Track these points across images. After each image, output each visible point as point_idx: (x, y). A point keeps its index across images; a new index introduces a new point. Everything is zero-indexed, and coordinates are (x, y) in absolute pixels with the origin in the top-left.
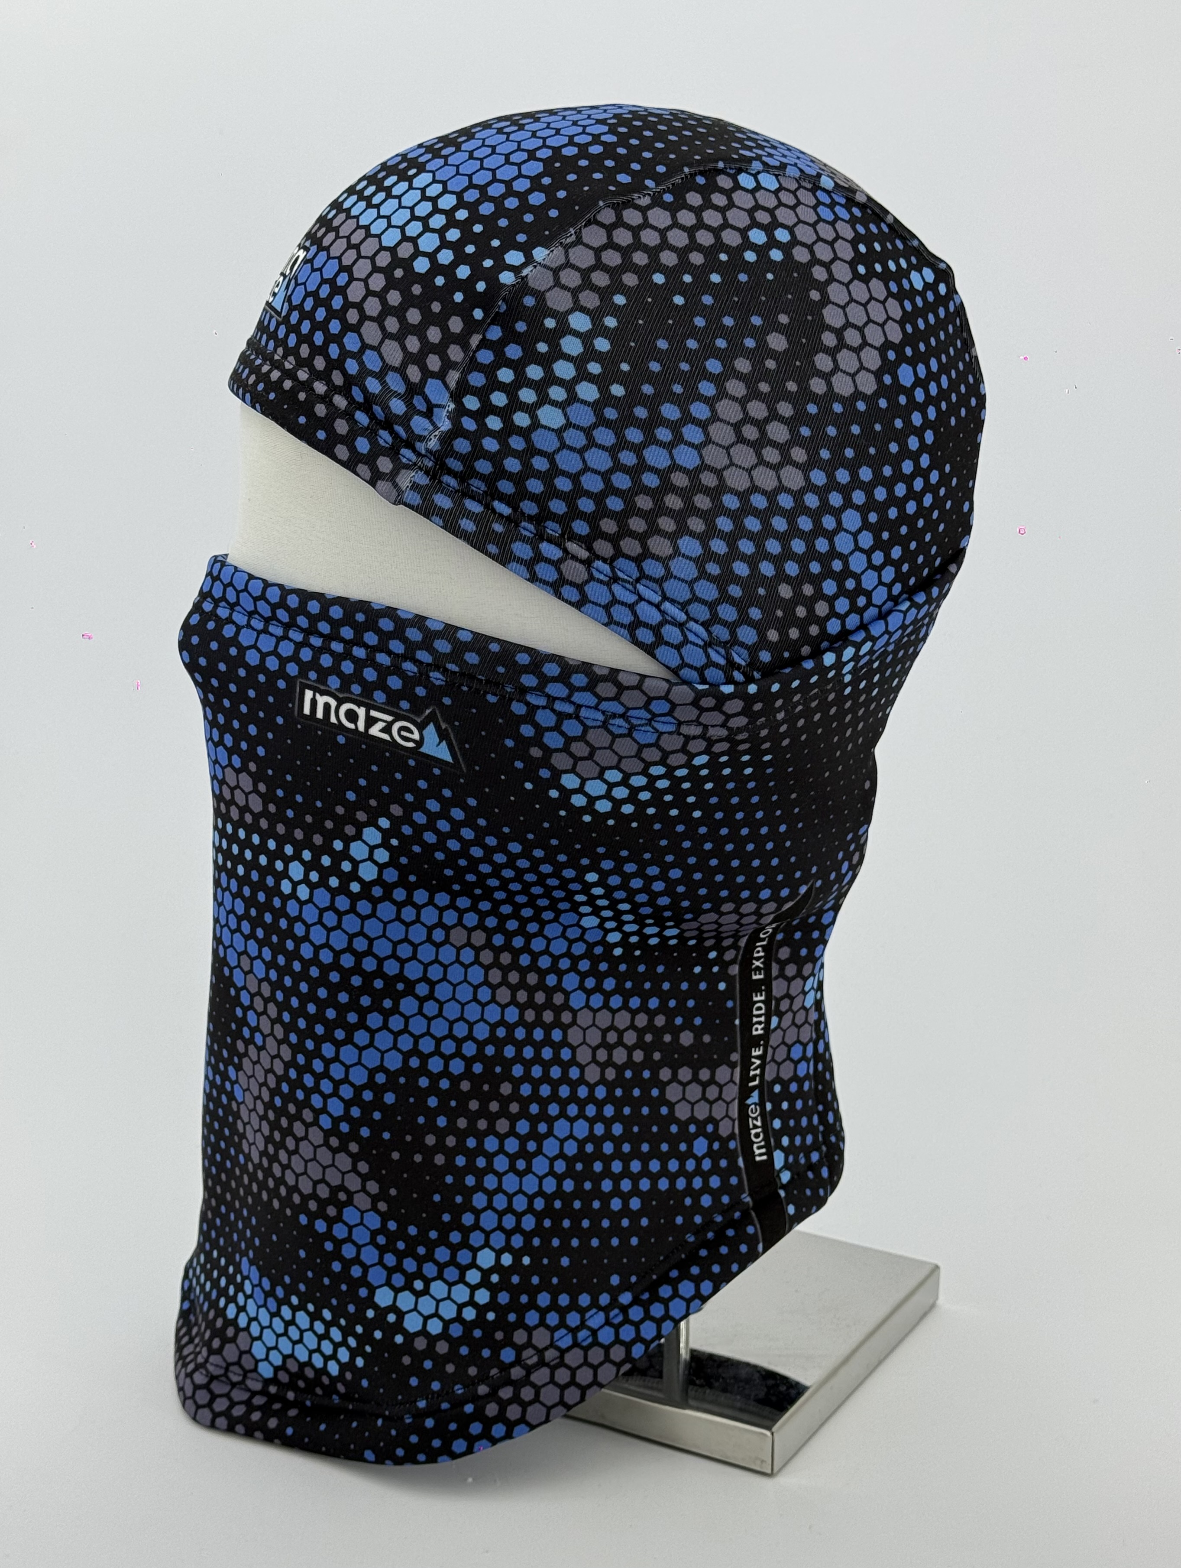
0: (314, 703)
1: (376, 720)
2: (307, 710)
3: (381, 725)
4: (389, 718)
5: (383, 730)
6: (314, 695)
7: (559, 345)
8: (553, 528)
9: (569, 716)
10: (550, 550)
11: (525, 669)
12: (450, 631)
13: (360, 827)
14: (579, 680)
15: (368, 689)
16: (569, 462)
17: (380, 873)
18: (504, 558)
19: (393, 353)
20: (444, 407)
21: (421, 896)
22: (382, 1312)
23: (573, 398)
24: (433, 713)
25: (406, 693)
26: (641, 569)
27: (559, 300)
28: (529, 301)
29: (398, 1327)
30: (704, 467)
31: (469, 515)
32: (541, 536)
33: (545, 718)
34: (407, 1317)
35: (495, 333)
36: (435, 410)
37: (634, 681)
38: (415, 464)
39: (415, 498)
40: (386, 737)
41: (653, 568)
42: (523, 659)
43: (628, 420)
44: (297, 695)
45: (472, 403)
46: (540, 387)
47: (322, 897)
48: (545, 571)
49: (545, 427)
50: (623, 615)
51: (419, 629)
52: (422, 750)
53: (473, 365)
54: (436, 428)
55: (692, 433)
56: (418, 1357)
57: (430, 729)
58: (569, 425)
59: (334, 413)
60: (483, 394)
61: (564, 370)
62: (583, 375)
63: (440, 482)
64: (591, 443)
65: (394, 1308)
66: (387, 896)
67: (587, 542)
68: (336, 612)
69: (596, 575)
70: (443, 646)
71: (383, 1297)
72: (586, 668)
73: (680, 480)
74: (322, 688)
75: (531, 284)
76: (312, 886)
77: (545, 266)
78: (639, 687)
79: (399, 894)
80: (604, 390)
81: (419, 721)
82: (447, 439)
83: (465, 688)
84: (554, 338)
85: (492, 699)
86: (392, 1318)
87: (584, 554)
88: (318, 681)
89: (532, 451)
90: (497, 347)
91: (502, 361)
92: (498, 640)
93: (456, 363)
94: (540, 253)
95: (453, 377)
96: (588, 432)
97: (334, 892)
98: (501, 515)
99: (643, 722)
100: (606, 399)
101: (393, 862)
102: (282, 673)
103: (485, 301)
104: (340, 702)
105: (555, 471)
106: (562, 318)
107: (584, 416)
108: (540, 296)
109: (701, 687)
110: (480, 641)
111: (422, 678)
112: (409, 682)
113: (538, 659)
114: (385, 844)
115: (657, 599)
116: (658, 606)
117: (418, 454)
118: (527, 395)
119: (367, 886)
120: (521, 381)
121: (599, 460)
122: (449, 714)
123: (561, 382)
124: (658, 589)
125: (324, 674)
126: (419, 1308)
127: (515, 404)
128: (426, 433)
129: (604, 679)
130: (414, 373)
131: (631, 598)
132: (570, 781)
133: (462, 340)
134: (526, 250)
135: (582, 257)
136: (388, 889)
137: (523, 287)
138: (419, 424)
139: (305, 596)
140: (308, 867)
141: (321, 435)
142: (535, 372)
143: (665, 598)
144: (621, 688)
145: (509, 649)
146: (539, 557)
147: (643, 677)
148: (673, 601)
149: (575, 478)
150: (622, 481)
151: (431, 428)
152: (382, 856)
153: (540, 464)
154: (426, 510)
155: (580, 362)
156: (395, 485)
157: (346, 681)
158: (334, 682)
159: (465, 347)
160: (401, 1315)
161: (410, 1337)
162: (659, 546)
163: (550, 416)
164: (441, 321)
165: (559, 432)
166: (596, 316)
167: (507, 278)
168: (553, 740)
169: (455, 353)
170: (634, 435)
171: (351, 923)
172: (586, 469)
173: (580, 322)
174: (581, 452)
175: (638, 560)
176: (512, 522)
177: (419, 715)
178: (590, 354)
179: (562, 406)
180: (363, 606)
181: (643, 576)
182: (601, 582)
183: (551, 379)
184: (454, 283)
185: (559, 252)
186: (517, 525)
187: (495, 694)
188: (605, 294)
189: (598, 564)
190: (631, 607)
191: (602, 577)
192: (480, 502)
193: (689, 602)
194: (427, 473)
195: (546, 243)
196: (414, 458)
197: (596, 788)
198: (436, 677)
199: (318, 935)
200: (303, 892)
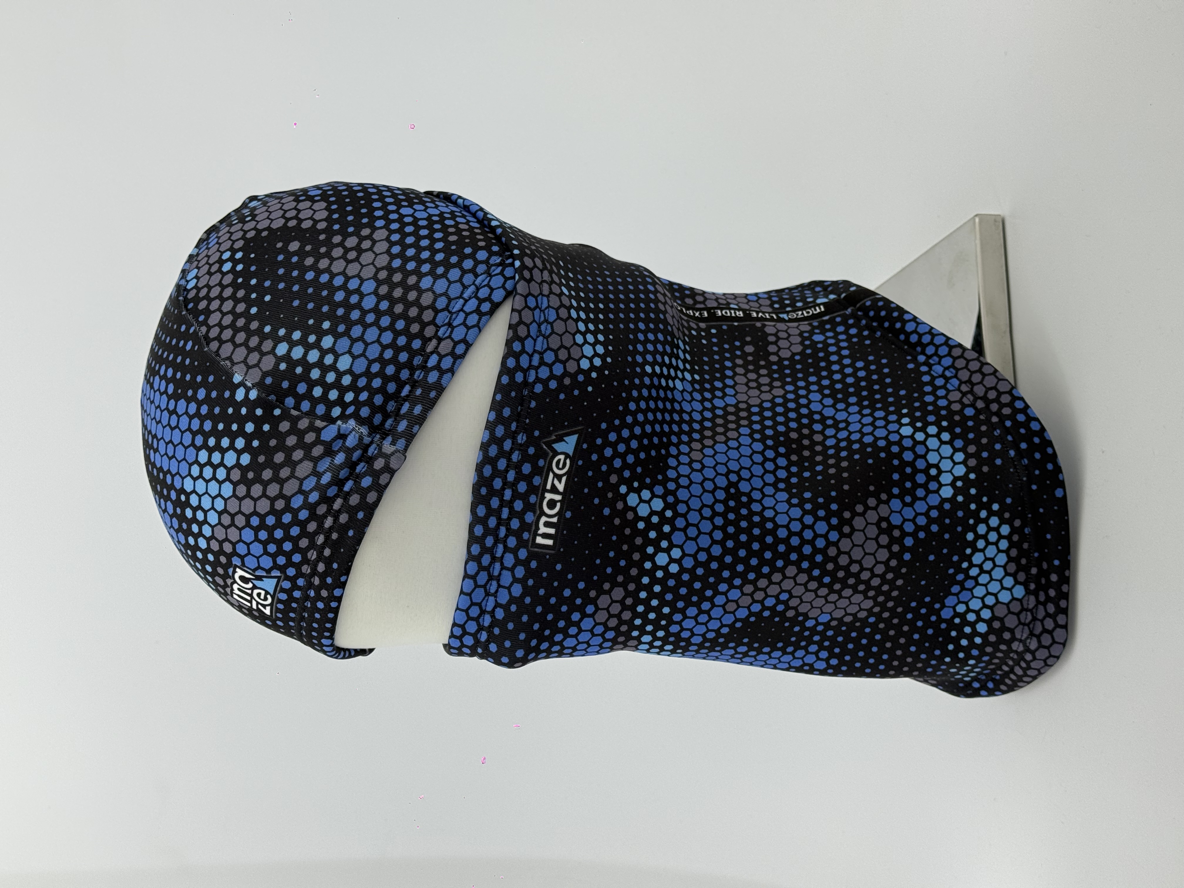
0: (545, 536)
1: (553, 485)
2: (550, 542)
3: (556, 482)
4: (551, 475)
5: (560, 481)
6: (540, 535)
7: (297, 360)
8: (417, 360)
9: (542, 358)
10: (433, 361)
11: (512, 378)
12: (490, 426)
13: (628, 508)
14: (517, 346)
15: (533, 489)
16: (374, 351)
17: (658, 497)
18: (440, 389)
19: (304, 469)
20: (339, 426)
21: (672, 474)
22: (957, 491)
23: (332, 350)
24: (544, 443)
25: (533, 460)
26: (443, 310)
27: (268, 363)
28: (269, 381)
29: (964, 478)
30: (375, 278)
31: (411, 409)
32: (423, 367)
33: (544, 373)
34: (956, 475)
35: (290, 401)
36: (342, 432)
37: (516, 315)
38: (378, 445)
39: (401, 443)
40: (564, 479)
41: (441, 303)
42: (505, 380)
43: (345, 319)
44: (540, 550)
45: (336, 412)
46: (325, 369)
47: (678, 538)
48: (446, 363)
49: (351, 366)
50: (473, 319)
51: (489, 446)
52: (571, 454)
53: (311, 413)
54: (353, 429)
55: (353, 284)
56: (981, 462)
57: (556, 446)
58: (349, 352)
59: (346, 508)
60: (330, 405)
61: (313, 356)
62: (317, 345)
63: (390, 430)
64: (361, 339)
65: (953, 484)
66: (673, 493)
67: (426, 341)
68: (481, 511)
69: (447, 335)
70: (500, 431)
71: (947, 492)
72: (509, 343)
73: (384, 290)
74: (533, 528)
75: (257, 380)
76: (671, 546)
77: (246, 374)
78: (519, 312)
79: (671, 486)
80: (326, 333)
81: (551, 454)
82: (361, 421)
83: (527, 421)
84: (292, 363)
85: (533, 404)
86: (959, 484)
87: (434, 342)
88: (529, 531)
89: (367, 373)
90: (299, 399)
91: (308, 395)
92: (494, 395)
93: (310, 422)
94: (237, 378)
95: (319, 423)
96: (354, 341)
97: (674, 529)
98: (410, 392)
99: (542, 315)
100: (332, 331)
101: (650, 488)
102: (525, 563)
103: (268, 408)
104: (543, 513)
105: (380, 359)
106: (279, 360)
107: (344, 344)
108: (265, 374)
109: (517, 277)
110: (496, 406)
111: (522, 448)
112: (525, 458)
113: (504, 369)
114: (638, 491)
115: (461, 301)
116: (466, 301)
117: (372, 442)
118: (331, 377)
119: (667, 506)
120: (321, 382)
121: (372, 334)
122: (546, 433)
123: (322, 357)
124: (455, 301)
125: (525, 526)
126: (949, 469)
127: (337, 384)
128: (357, 435)
129: (515, 332)
130: (318, 451)
131: (462, 315)
132: (585, 364)
133: (294, 421)
134: (234, 388)
135: (240, 354)
136: (668, 492)
137: (260, 385)
138: (351, 441)
139: (472, 539)
140: (659, 549)
141: (360, 515)
142: (315, 374)
143: (461, 297)
144: (521, 322)
145: (499, 388)
146: (437, 367)
147: (513, 310)
148: (462, 293)
149: (384, 347)
150: (385, 321)
151: (354, 433)
152: (646, 494)
153: (375, 368)
154: (410, 437)
155: (308, 347)
156: (393, 454)
157: (529, 507)
158: (529, 517)
159: (299, 418)
160: (956, 479)
161: (969, 470)
162: (426, 299)
163: (344, 363)
164: (282, 437)
165: (354, 358)
166: (278, 341)
167: (253, 395)
168: (558, 369)
169: (303, 424)
170: (355, 315)
171: (694, 517)
172: (378, 341)
173: (282, 349)
174: (367, 344)
175: (437, 312)
176: (414, 384)
177: (548, 454)
178: (304, 341)
179: (337, 356)
180: (476, 489)
181: (446, 309)
182: (451, 332)
183: (320, 364)
184: (258, 433)
185: (235, 368)
186: (416, 382)
187: (530, 402)
188: (264, 337)
189: (440, 334)
190: (467, 314)
191: (449, 332)
192: (402, 405)
193: (463, 285)
194: (384, 439)
195: (230, 376)
196: (374, 446)
197: (588, 351)
198: (521, 438)
199: (704, 541)
200: (676, 553)
